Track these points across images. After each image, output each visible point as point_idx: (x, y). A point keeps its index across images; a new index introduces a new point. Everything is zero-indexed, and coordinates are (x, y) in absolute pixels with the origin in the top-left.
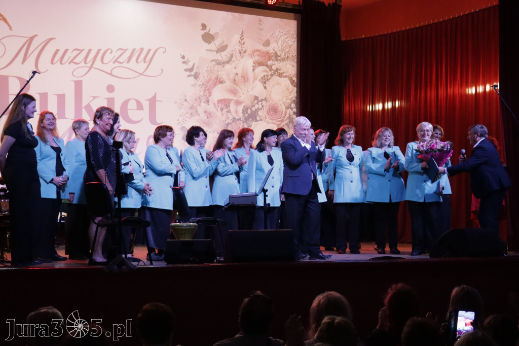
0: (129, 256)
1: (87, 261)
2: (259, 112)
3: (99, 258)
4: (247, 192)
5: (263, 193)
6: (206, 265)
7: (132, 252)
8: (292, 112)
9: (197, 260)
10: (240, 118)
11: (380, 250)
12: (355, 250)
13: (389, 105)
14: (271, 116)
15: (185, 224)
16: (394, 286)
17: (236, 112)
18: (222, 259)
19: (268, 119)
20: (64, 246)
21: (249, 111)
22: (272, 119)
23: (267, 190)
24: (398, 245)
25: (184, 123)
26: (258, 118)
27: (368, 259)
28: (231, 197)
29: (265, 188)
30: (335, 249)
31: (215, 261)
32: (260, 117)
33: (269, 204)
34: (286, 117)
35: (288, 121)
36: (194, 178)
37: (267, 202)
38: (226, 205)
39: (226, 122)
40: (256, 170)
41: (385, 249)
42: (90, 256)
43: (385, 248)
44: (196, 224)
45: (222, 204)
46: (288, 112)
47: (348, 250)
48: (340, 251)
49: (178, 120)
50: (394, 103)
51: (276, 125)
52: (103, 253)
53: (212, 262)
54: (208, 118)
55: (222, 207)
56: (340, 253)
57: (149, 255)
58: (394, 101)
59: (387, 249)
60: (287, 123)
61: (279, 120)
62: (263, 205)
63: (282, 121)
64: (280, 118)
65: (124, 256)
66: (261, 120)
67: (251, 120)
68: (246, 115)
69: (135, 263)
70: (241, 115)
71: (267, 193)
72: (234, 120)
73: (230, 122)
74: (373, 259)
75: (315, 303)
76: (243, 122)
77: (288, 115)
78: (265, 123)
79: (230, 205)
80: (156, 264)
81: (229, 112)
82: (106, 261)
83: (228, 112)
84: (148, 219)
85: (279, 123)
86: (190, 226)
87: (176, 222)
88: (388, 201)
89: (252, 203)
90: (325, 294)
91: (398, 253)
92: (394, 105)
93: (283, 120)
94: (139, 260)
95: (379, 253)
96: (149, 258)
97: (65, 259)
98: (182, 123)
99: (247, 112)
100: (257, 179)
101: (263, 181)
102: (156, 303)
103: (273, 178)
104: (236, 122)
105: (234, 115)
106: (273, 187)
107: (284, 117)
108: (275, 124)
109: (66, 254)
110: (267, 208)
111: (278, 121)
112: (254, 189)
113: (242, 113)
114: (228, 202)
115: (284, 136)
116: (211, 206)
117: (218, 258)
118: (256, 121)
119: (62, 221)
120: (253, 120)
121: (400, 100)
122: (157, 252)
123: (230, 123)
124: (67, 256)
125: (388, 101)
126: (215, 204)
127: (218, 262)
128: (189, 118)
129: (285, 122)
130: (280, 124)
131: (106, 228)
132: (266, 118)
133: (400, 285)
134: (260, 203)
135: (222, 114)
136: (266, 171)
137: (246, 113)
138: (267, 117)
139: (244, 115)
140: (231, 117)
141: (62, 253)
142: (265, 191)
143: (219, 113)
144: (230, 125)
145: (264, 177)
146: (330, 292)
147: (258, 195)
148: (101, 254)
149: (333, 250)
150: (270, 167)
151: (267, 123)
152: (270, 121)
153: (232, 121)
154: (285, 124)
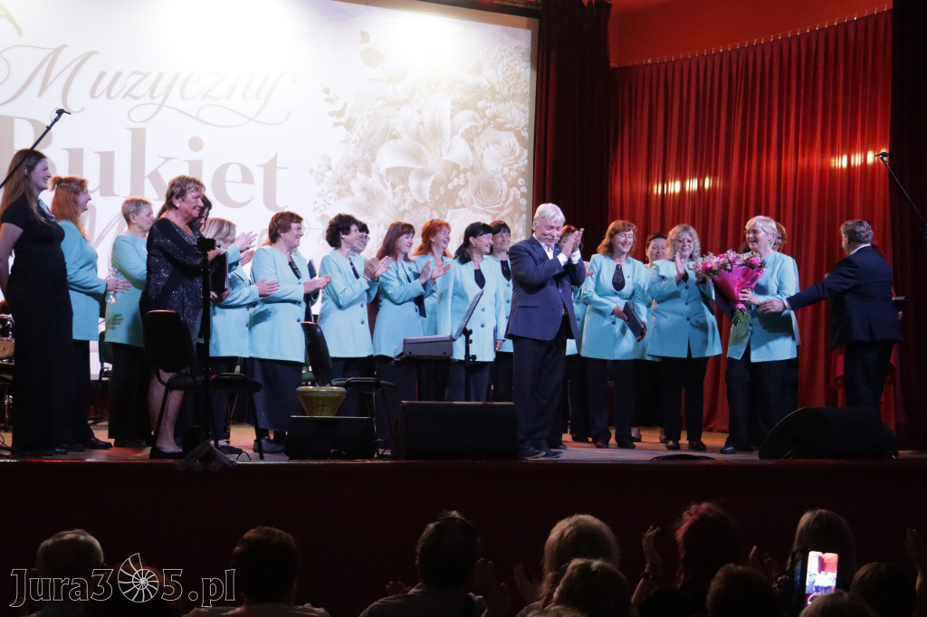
0: (222, 443)
1: (148, 451)
2: (460, 193)
3: (169, 445)
4: (436, 334)
5: (463, 337)
6: (360, 461)
7: (227, 437)
8: (518, 192)
9: (344, 453)
10: (426, 202)
11: (671, 443)
12: (625, 442)
13: (692, 185)
14: (482, 199)
15: (323, 389)
16: (693, 507)
17: (420, 191)
18: (388, 453)
19: (476, 206)
20: (106, 423)
21: (442, 190)
22: (482, 206)
23: (471, 332)
24: (704, 434)
25: (326, 209)
26: (458, 203)
27: (649, 459)
28: (406, 343)
29: (468, 328)
30: (590, 439)
31: (376, 456)
32: (461, 200)
33: (474, 357)
34: (508, 203)
35: (511, 208)
36: (340, 307)
37: (471, 353)
38: (399, 356)
39: (401, 209)
40: (454, 294)
41: (680, 442)
42: (152, 442)
43: (680, 439)
44: (343, 389)
45: (391, 354)
46: (512, 194)
47: (613, 441)
48: (598, 444)
49: (315, 203)
50: (701, 181)
51: (489, 216)
52: (175, 437)
53: (371, 457)
54: (368, 200)
55: (391, 359)
56: (598, 447)
57: (258, 441)
58: (701, 178)
59: (684, 441)
60: (511, 213)
61: (496, 206)
62: (463, 358)
63: (501, 209)
64: (498, 204)
65: (212, 442)
66: (463, 206)
67: (445, 205)
68: (437, 197)
69: (232, 457)
70: (427, 196)
71: (471, 337)
72: (415, 205)
73: (407, 208)
74: (658, 458)
75: (554, 534)
76: (432, 210)
77: (511, 199)
78: (471, 211)
79: (404, 356)
80: (270, 460)
81: (406, 190)
82: (181, 450)
83: (404, 190)
84: (258, 378)
85: (496, 212)
86: (332, 392)
87: (307, 385)
88: (686, 356)
89: (445, 353)
90: (574, 519)
91: (702, 448)
92: (701, 185)
93: (502, 206)
94: (239, 451)
95: (670, 448)
96: (258, 447)
97: (107, 446)
98: (323, 208)
99: (439, 191)
100: (455, 311)
101: (464, 315)
102: (267, 528)
103: (483, 310)
104: (419, 208)
105: (416, 196)
106: (482, 326)
107: (505, 202)
108: (488, 214)
109: (110, 437)
110: (471, 364)
111: (494, 209)
112: (447, 328)
113: (430, 193)
114: (401, 351)
115: (504, 235)
116: (370, 357)
117: (381, 451)
118: (455, 207)
119: (104, 379)
120: (448, 207)
121: (714, 175)
122: (272, 437)
123: (408, 211)
124: (112, 441)
125: (692, 177)
126: (378, 353)
127: (382, 457)
128: (335, 201)
129: (507, 211)
130: (498, 214)
131: (182, 392)
132: (472, 203)
133: (704, 506)
134: (459, 354)
135: (395, 194)
136: (471, 298)
137: (436, 194)
138: (474, 200)
139: (433, 196)
140: (409, 200)
141: (102, 435)
142: (467, 333)
143: (388, 193)
144: (407, 214)
145: (467, 308)
146: (581, 516)
147: (454, 340)
148: (171, 438)
149: (587, 441)
150: (477, 289)
151: (474, 212)
152: (480, 208)
153: (411, 207)
154: (507, 215)
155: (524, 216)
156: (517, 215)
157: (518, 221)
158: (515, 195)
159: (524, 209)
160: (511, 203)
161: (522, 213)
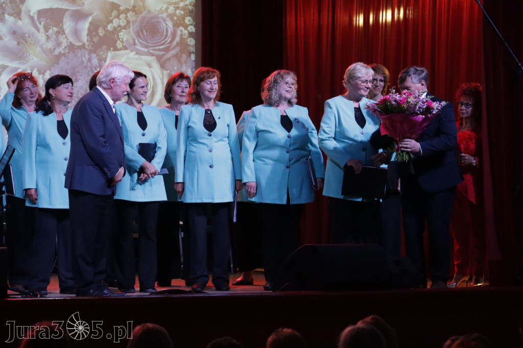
2: (121, 34)
8: (186, 32)
10: (84, 45)
14: (146, 40)
17: (76, 33)
19: (139, 47)
21: (101, 32)
22: (146, 47)
26: (119, 45)
32: (122, 42)
34: (175, 43)
35: (178, 49)
39: (57, 52)
40: (37, 145)
46: (179, 33)
60: (177, 54)
61: (161, 47)
63: (167, 50)
64: (163, 45)
66: (125, 48)
67: (104, 47)
68: (96, 39)
70: (85, 38)
72: (71, 47)
73: (63, 52)
76: (90, 52)
77: (178, 39)
78: (133, 53)
81: (61, 32)
83: (58, 33)
85: (162, 53)
88: (284, 203)
93: (169, 47)
99: (97, 34)
104: (76, 51)
105: (71, 39)
107: (171, 42)
108: (152, 55)
111: (159, 50)
113: (88, 35)
118: (116, 49)
120: (108, 49)
123: (64, 55)
129: (173, 52)
130: (163, 55)
132: (135, 44)
135: (48, 38)
137: (95, 36)
138: (136, 41)
139: (91, 38)
140: (65, 43)
143: (42, 37)
144: (63, 58)
151: (137, 53)
152: (143, 49)
153: (67, 51)
154: (173, 56)
155: (193, 57)
156: (184, 56)
157: (185, 62)
158: (181, 35)
159: (193, 49)
160: (177, 43)
161: (190, 53)
